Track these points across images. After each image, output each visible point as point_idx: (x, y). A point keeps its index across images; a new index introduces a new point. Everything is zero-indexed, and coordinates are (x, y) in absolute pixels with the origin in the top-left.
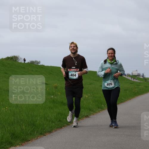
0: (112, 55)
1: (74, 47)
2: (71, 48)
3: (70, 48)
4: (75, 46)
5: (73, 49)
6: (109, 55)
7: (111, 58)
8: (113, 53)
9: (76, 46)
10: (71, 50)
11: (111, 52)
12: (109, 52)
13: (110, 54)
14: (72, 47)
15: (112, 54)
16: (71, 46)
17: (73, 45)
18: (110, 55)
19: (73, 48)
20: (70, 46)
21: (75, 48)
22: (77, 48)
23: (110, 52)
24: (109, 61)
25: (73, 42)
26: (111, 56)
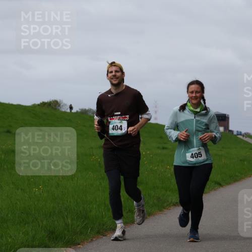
0: (198, 95)
1: (116, 71)
2: (110, 75)
3: (107, 75)
4: (118, 70)
5: (115, 76)
6: (191, 95)
7: (194, 102)
8: (199, 90)
9: (121, 70)
10: (111, 79)
11: (196, 89)
12: (190, 90)
13: (192, 92)
14: (112, 72)
15: (196, 92)
16: (110, 70)
17: (114, 69)
18: (194, 95)
19: (114, 74)
20: (108, 71)
21: (119, 74)
22: (123, 73)
23: (193, 90)
24: (192, 108)
25: (114, 62)
26: (196, 98)
